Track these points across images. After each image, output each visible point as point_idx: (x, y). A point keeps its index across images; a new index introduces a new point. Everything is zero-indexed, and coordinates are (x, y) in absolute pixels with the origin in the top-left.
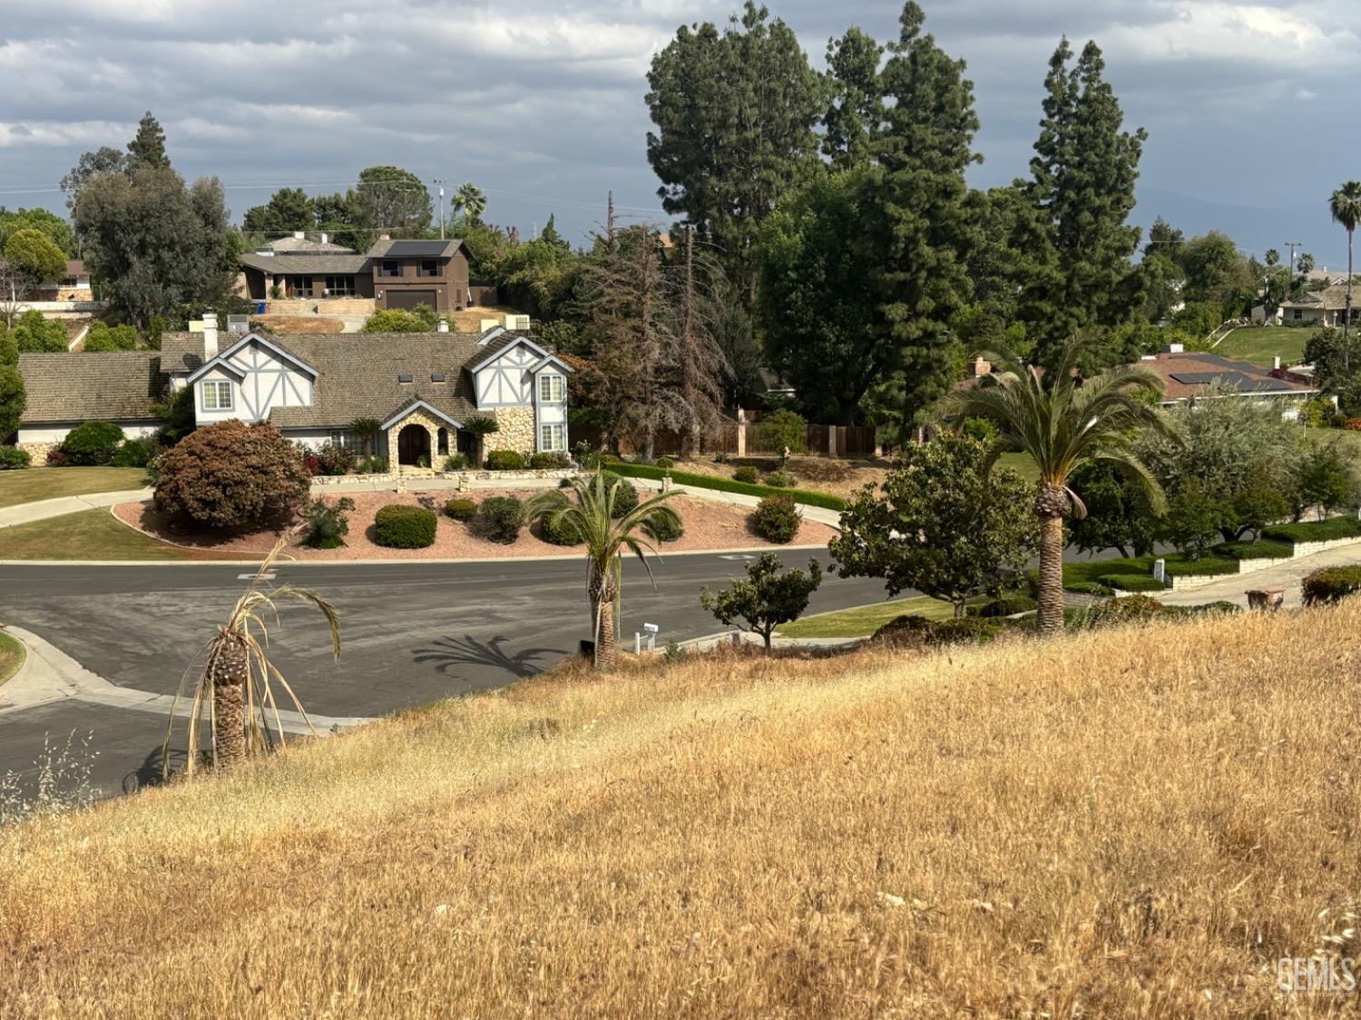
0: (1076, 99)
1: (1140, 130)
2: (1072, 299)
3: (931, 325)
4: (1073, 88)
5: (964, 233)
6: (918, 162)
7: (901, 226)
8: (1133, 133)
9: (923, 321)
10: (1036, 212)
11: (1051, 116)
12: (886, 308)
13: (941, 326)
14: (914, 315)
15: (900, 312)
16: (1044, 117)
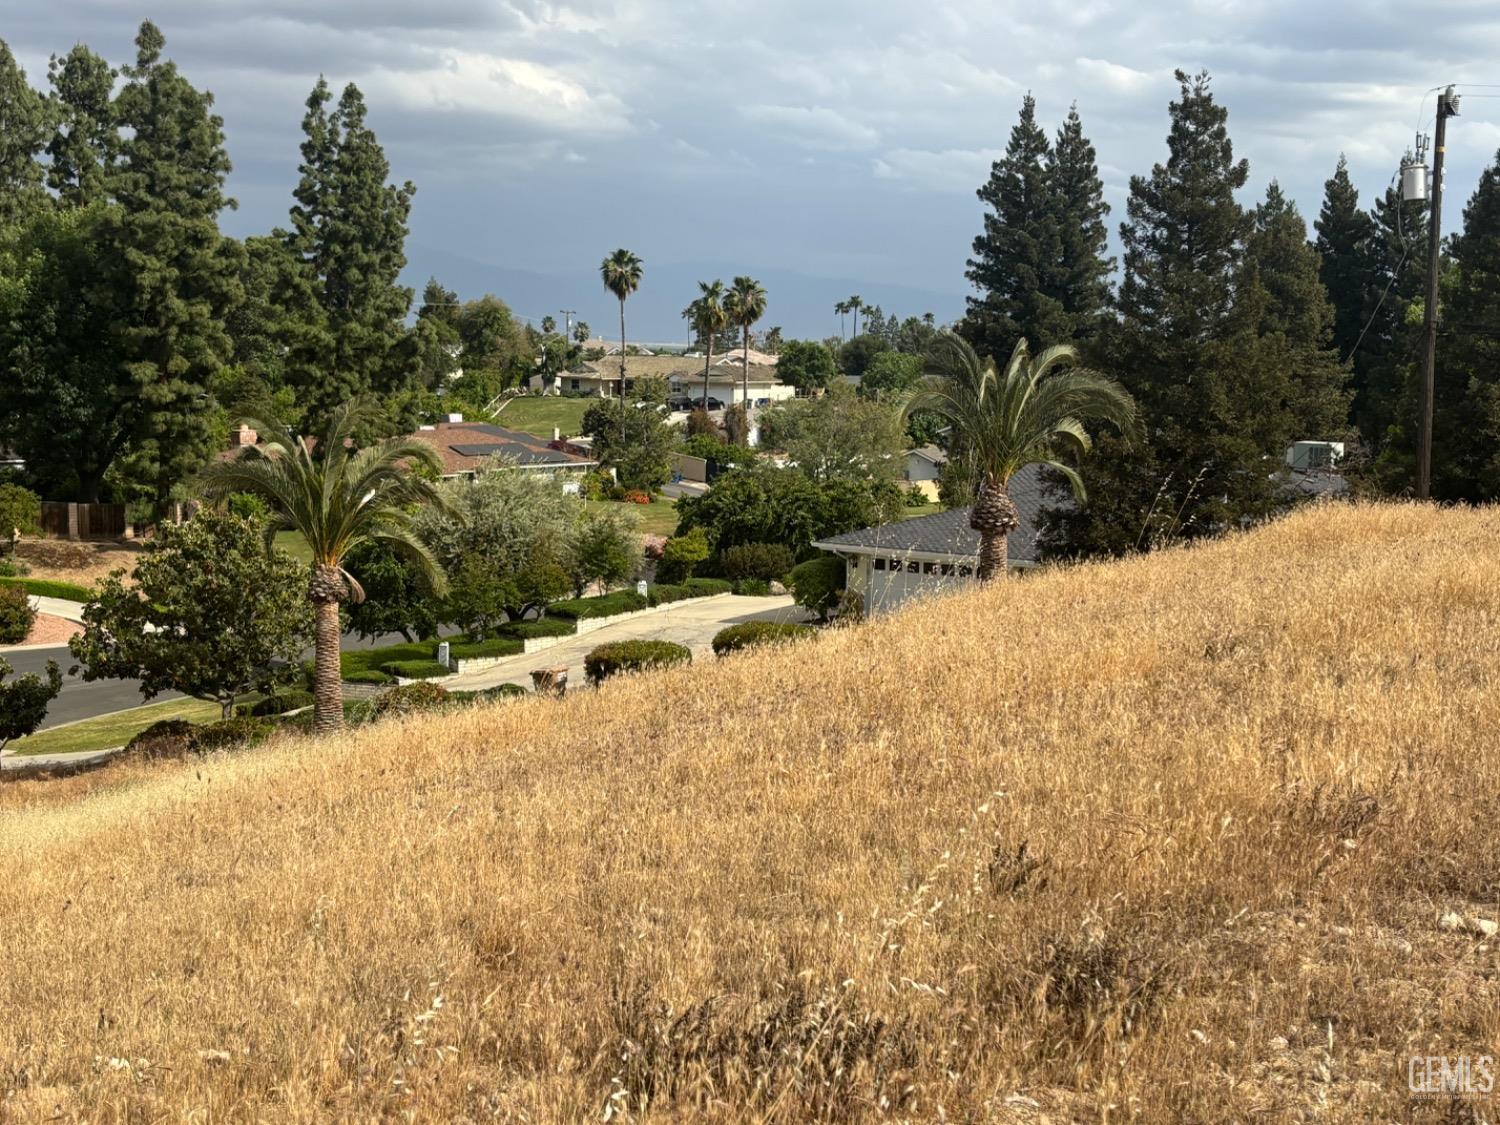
0: (337, 145)
1: (408, 184)
2: (343, 363)
3: (186, 388)
4: (334, 132)
5: (219, 286)
6: (163, 204)
7: (145, 274)
8: (400, 187)
9: (177, 383)
10: (299, 267)
11: (312, 162)
12: (132, 367)
13: (197, 389)
14: (165, 376)
15: (148, 372)
16: (305, 163)
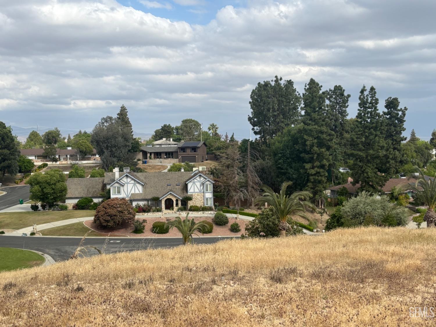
0: (368, 103)
3: (318, 170)
4: (367, 100)
6: (314, 123)
7: (308, 142)
9: (316, 169)
10: (356, 136)
11: (361, 108)
13: (322, 170)
14: (313, 168)
15: (309, 166)
16: (359, 108)
